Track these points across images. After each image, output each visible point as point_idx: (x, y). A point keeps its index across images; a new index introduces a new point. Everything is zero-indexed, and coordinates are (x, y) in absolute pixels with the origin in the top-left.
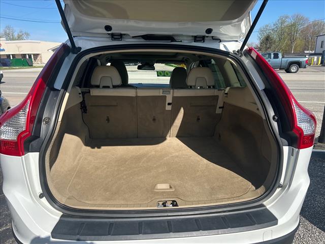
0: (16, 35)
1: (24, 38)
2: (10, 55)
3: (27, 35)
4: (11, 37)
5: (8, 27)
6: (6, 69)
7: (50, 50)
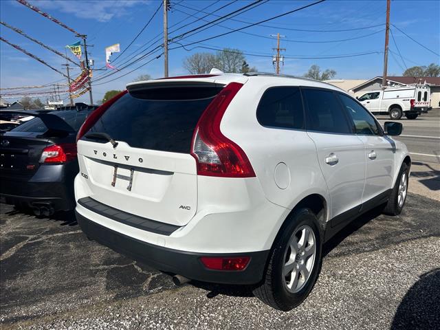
0: (320, 75)
3: (333, 73)
7: (351, 91)
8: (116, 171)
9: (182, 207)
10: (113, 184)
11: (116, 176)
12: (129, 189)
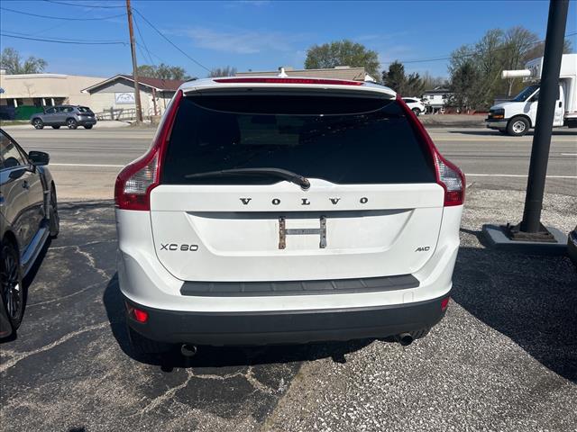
0: (22, 64)
1: (38, 69)
2: (13, 99)
3: (43, 63)
4: (14, 68)
5: (9, 51)
6: (9, 124)
7: (85, 92)
8: (282, 225)
9: (419, 249)
10: (282, 246)
11: (284, 233)
12: (322, 246)
